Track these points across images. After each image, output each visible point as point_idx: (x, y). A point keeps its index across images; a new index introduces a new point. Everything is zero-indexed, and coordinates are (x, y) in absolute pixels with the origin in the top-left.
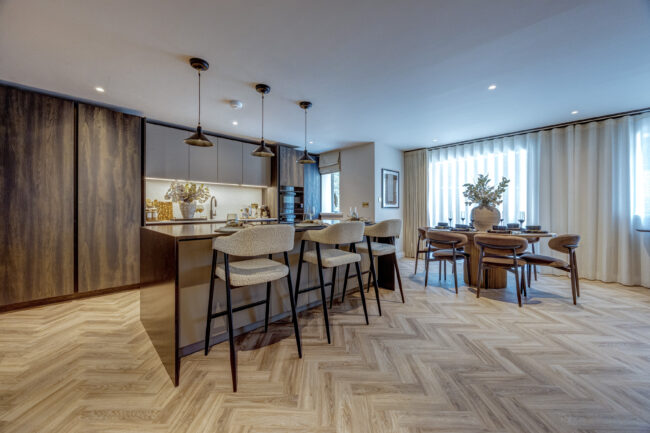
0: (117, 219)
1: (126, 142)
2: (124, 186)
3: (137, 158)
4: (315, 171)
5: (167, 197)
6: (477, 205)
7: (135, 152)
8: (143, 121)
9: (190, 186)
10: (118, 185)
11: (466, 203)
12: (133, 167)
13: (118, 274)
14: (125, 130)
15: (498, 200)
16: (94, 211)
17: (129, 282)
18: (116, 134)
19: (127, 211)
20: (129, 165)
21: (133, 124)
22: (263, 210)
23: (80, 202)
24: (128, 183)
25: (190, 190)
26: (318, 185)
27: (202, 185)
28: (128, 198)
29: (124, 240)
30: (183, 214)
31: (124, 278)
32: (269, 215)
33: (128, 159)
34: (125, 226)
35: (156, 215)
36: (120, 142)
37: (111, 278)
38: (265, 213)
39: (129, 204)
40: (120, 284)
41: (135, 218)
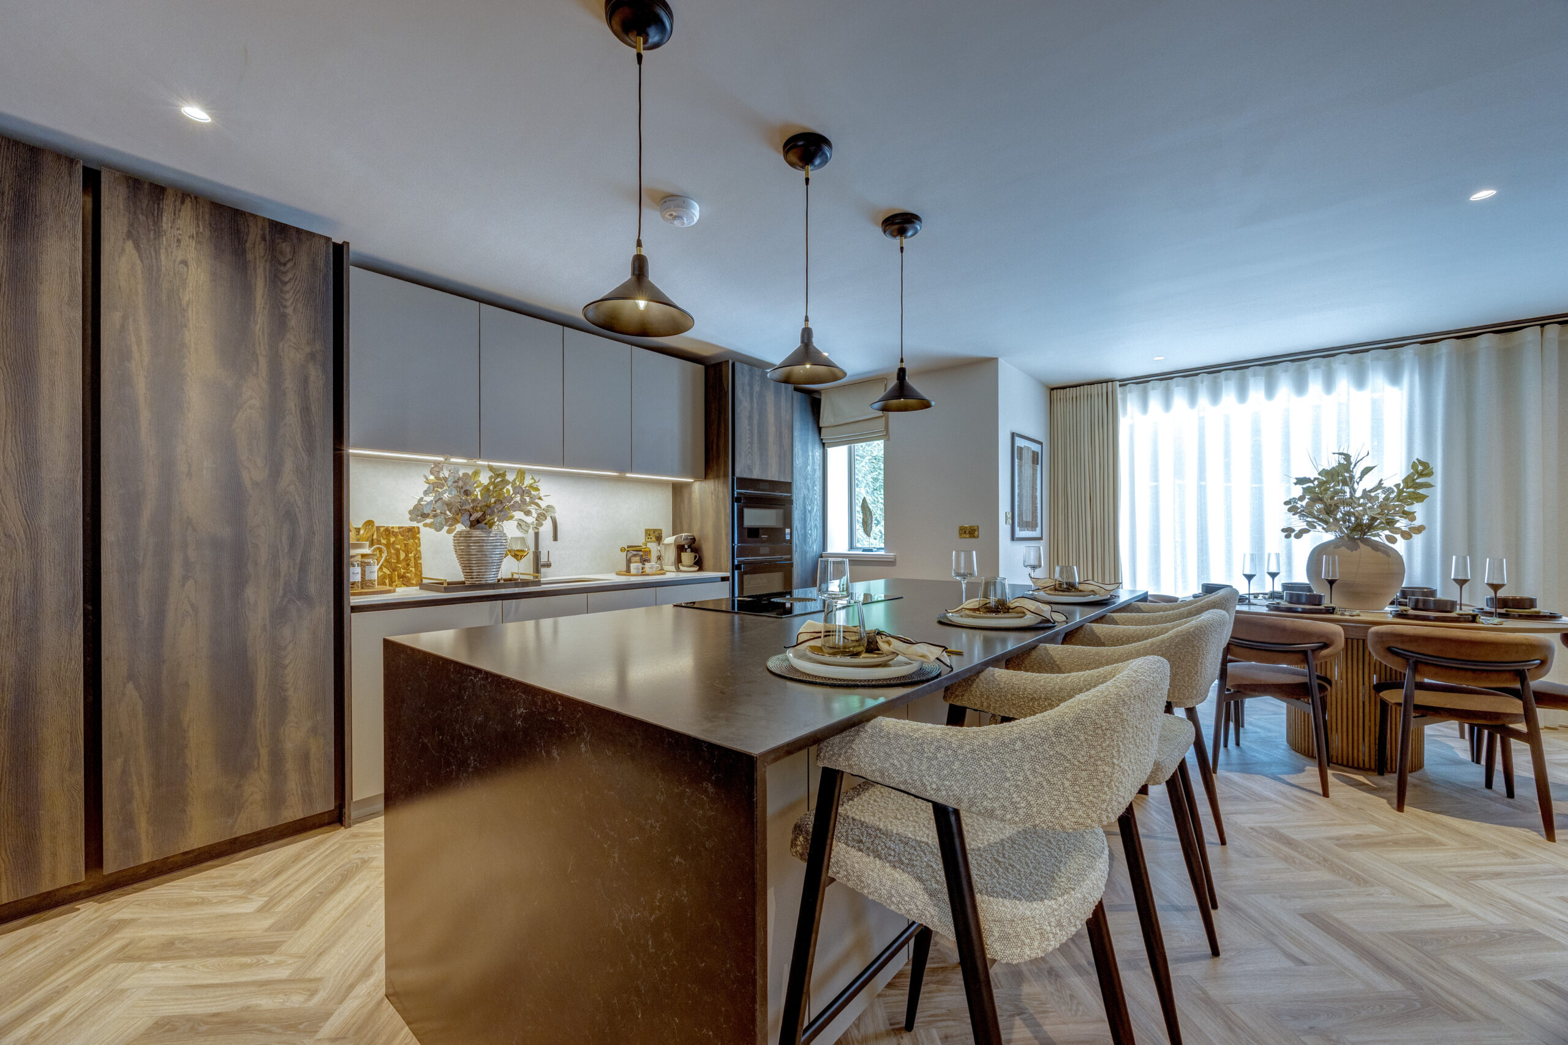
0: (250, 592)
1: (279, 323)
2: (275, 473)
3: (320, 381)
4: (812, 436)
5: (419, 513)
6: (1329, 537)
7: (312, 356)
8: (339, 251)
9: (484, 479)
10: (254, 472)
11: (1288, 532)
12: (305, 411)
13: (256, 787)
14: (275, 280)
15: (1402, 523)
16: (164, 567)
17: (293, 813)
18: (247, 289)
19: (284, 565)
20: (292, 404)
21: (304, 261)
22: (681, 549)
23: (109, 536)
24: (288, 466)
25: (486, 489)
26: (819, 474)
27: (521, 473)
28: (289, 516)
29: (277, 665)
30: (467, 567)
31: (276, 799)
32: (699, 564)
33: (289, 384)
34: (279, 615)
35: (374, 572)
36: (260, 322)
37: (231, 805)
38: (687, 557)
39: (293, 540)
40: (262, 821)
41: (312, 588)
